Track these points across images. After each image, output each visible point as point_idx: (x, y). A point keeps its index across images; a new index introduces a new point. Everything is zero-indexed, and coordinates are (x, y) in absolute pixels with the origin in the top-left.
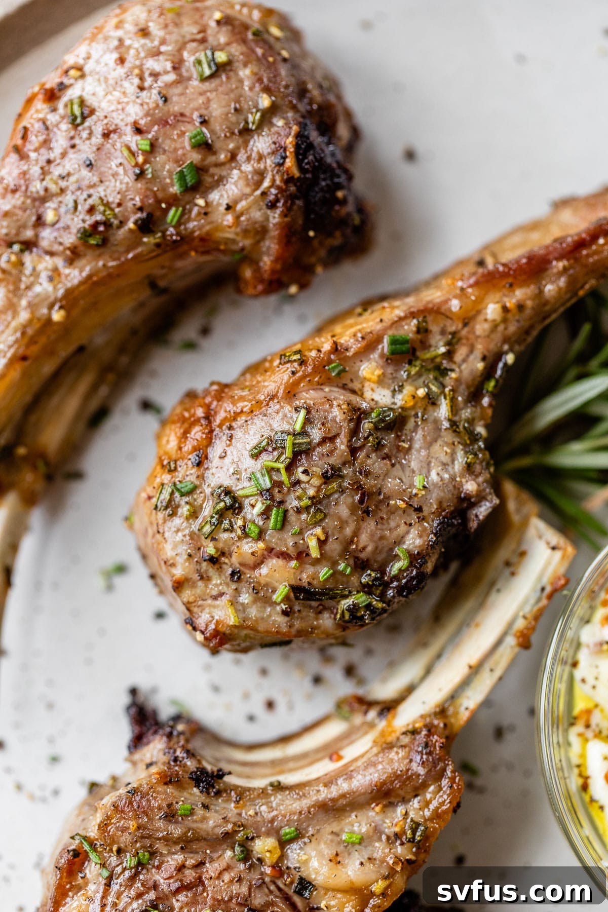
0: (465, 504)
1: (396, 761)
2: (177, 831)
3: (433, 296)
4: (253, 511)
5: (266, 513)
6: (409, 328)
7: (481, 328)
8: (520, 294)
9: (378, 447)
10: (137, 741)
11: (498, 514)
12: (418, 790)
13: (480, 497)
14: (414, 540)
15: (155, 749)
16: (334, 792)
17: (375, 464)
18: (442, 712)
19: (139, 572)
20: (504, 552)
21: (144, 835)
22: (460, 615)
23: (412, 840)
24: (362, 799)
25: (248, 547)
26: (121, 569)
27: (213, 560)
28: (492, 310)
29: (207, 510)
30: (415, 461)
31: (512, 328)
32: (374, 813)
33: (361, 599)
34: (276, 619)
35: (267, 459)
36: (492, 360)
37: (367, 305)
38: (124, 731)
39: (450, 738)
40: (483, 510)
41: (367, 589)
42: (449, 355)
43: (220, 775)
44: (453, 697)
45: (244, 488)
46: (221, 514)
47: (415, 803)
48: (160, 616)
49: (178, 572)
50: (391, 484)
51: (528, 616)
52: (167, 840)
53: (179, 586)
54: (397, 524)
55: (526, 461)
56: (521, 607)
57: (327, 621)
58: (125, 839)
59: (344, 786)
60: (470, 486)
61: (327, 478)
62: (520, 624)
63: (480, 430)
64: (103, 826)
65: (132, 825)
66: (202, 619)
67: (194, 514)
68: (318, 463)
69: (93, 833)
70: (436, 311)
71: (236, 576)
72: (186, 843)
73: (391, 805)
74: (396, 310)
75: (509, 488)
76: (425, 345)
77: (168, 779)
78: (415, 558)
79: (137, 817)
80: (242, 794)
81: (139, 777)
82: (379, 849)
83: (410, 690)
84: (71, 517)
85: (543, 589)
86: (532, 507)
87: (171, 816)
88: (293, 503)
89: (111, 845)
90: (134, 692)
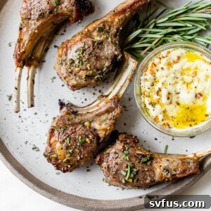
0: (116, 56)
1: (109, 105)
2: (70, 123)
3: (106, 19)
4: (77, 62)
5: (79, 62)
6: (101, 25)
7: (115, 23)
8: (121, 16)
9: (98, 48)
10: (61, 108)
11: (123, 57)
12: (114, 110)
13: (118, 55)
14: (107, 64)
15: (65, 109)
16: (98, 112)
17: (98, 51)
18: (117, 95)
19: (58, 77)
20: (125, 65)
21: (65, 124)
22: (118, 78)
23: (113, 119)
24: (103, 113)
25: (77, 69)
26: (54, 78)
27: (71, 72)
28: (117, 20)
29: (68, 63)
30: (105, 49)
31: (121, 23)
32: (106, 115)
33: (98, 76)
34: (83, 82)
35: (78, 53)
36: (118, 29)
37: (94, 22)
38: (59, 107)
39: (119, 101)
40: (119, 57)
41: (100, 74)
42: (110, 29)
43: (77, 112)
44: (118, 92)
45: (74, 58)
46: (71, 64)
47: (113, 112)
48: (63, 85)
49: (65, 75)
50: (101, 54)
52: (69, 125)
53: (65, 78)
54: (104, 62)
55: (128, 48)
56: (129, 74)
57: (93, 81)
58: (61, 126)
59: (100, 111)
60: (116, 53)
61: (89, 55)
62: (129, 77)
63: (117, 42)
64: (57, 124)
65: (62, 123)
66: (70, 84)
67: (66, 64)
68: (88, 52)
69: (55, 125)
70: (106, 21)
71: (75, 75)
72: (72, 125)
73: (109, 113)
74: (99, 22)
75: (125, 53)
76: (105, 28)
77: (68, 114)
78: (108, 67)
79: (63, 121)
80: (81, 115)
81: (62, 114)
82: (108, 122)
83: (111, 92)
84: (43, 69)
85: (132, 70)
86: (130, 56)
87: (69, 120)
88: (84, 60)
89: (58, 127)
90: (60, 100)
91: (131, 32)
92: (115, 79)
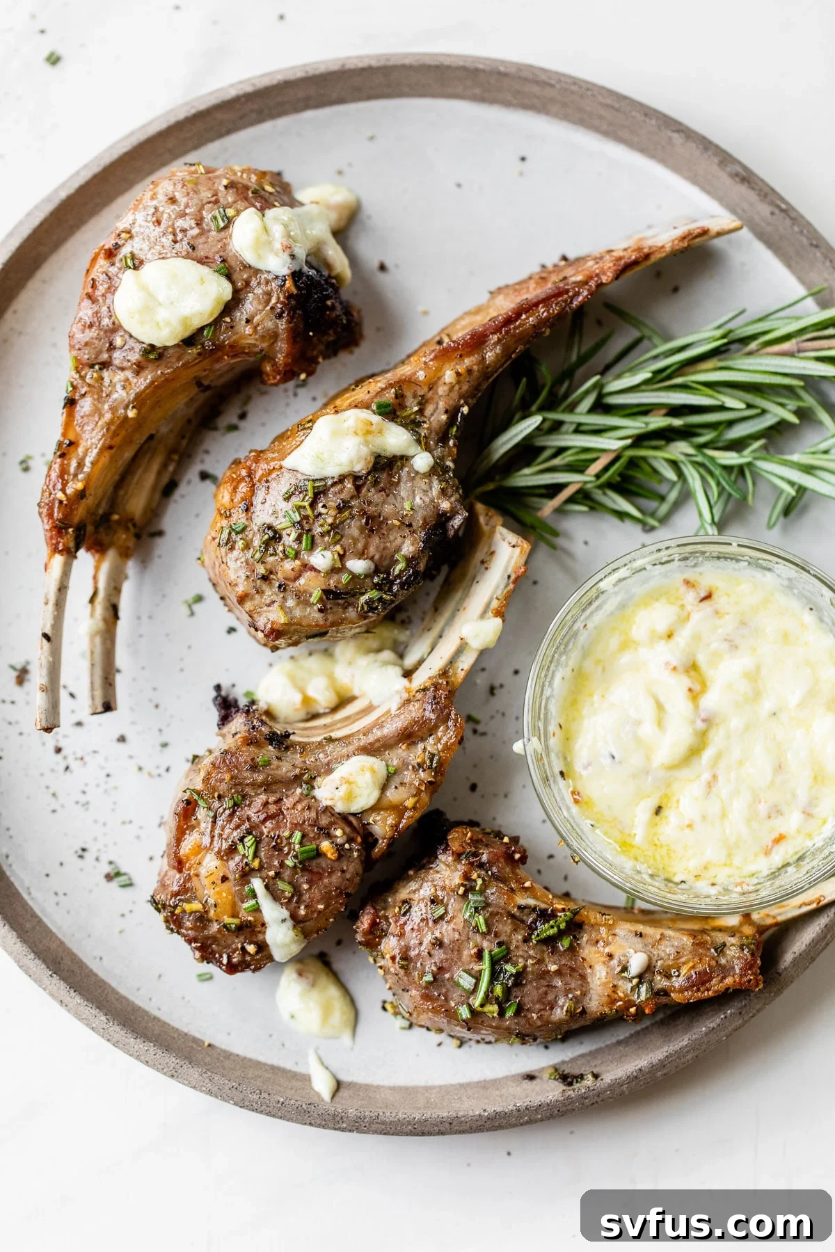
0: (442, 519)
1: (414, 711)
2: (260, 778)
3: (405, 370)
4: (289, 539)
5: (299, 539)
6: (390, 395)
7: (442, 390)
8: (468, 362)
9: (376, 483)
10: (225, 720)
11: (471, 522)
12: (432, 731)
13: (453, 513)
14: (408, 548)
15: (238, 723)
16: (371, 738)
17: (373, 495)
18: (444, 673)
19: (212, 597)
20: (480, 555)
21: (236, 783)
22: (451, 606)
23: (430, 767)
24: (391, 742)
25: (289, 565)
26: (199, 599)
27: (265, 578)
28: (449, 376)
29: (257, 543)
30: (404, 490)
31: (465, 387)
32: (401, 751)
33: (373, 594)
34: (314, 615)
35: (295, 500)
36: (453, 413)
37: (359, 383)
38: (214, 715)
39: (451, 694)
40: (457, 522)
41: (378, 587)
42: (421, 412)
43: (287, 735)
44: (452, 662)
45: (281, 523)
46: (267, 544)
47: (431, 740)
48: (231, 630)
49: (240, 589)
50: (388, 509)
51: (500, 597)
52: (254, 785)
53: (242, 600)
54: (395, 537)
55: (491, 486)
56: (494, 592)
57: (352, 613)
58: (223, 788)
59: (378, 733)
60: (445, 505)
61: (340, 509)
62: (495, 604)
63: (450, 464)
64: (206, 780)
65: (227, 777)
66: (261, 622)
67: (247, 546)
68: (333, 500)
69: (199, 786)
70: (409, 381)
71: (283, 588)
72: (268, 786)
73: (414, 743)
74: (380, 383)
75: (480, 507)
76: (402, 406)
77: (250, 742)
78: (409, 561)
79: (229, 770)
80: (304, 748)
81: (230, 743)
82: (408, 776)
83: (421, 662)
84: (156, 564)
85: (509, 577)
86: (498, 520)
87: (254, 767)
88: (318, 530)
89: (213, 793)
90: (218, 688)
91: (506, 425)
92: (437, 609)
